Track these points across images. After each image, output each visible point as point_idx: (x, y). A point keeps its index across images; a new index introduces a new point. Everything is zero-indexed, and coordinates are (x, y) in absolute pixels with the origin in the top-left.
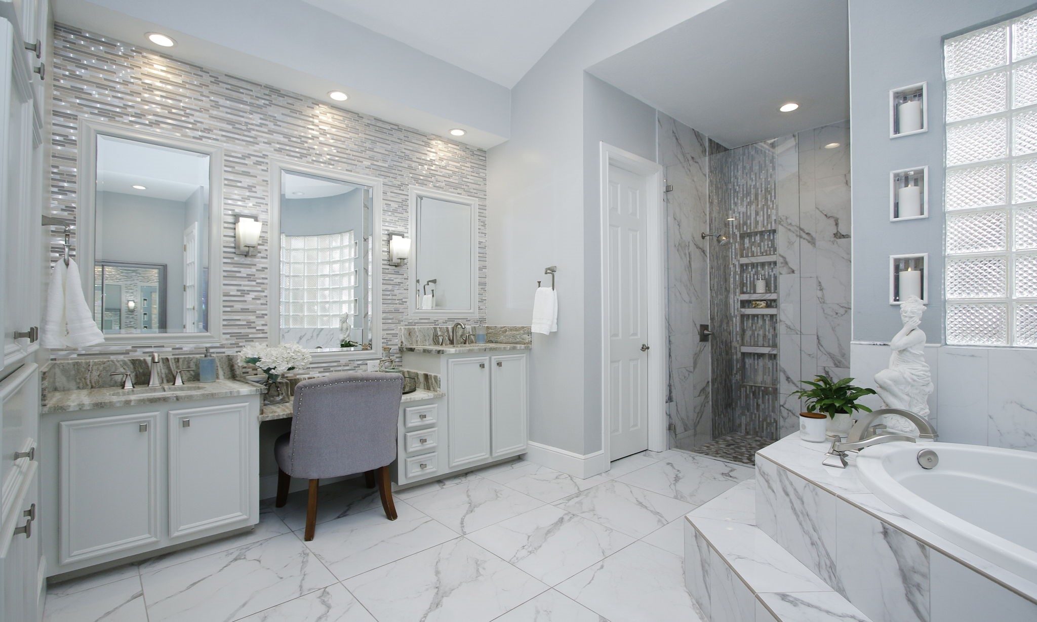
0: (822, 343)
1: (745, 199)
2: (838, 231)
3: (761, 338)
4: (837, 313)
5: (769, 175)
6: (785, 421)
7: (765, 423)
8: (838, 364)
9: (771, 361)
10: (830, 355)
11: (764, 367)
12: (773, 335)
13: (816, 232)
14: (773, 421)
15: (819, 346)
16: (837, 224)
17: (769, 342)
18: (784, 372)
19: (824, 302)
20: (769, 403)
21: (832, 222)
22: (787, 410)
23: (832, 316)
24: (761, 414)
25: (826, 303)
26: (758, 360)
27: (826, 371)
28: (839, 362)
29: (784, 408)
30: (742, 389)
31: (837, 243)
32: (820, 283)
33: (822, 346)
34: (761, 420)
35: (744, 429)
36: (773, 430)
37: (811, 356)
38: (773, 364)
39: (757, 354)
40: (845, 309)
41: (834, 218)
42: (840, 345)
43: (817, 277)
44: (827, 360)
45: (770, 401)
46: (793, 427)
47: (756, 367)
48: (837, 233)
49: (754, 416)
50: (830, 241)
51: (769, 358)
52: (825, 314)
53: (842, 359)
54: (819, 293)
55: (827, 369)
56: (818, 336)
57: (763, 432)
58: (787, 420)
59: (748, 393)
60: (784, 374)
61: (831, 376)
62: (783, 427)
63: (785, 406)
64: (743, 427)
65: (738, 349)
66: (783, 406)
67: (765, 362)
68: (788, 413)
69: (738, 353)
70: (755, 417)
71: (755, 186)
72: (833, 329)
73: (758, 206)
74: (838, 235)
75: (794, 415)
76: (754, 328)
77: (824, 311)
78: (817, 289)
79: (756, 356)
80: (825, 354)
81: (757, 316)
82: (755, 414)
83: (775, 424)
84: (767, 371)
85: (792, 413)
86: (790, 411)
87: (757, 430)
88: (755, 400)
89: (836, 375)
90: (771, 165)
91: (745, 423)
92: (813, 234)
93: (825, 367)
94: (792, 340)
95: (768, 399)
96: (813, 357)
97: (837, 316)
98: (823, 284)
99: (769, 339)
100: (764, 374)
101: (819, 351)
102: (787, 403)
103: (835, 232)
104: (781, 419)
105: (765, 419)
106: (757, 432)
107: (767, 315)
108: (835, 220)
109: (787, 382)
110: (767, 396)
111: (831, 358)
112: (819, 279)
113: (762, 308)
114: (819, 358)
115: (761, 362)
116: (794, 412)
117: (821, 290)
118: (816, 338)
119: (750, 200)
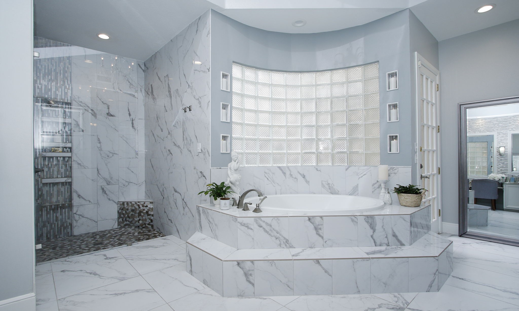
0: (100, 173)
1: (47, 76)
2: (109, 112)
3: (56, 173)
4: (108, 156)
5: (66, 67)
6: (77, 223)
7: (62, 228)
8: (109, 183)
9: (63, 187)
10: (104, 179)
11: (58, 191)
12: (65, 170)
13: (97, 110)
14: (68, 225)
15: (98, 174)
16: (108, 108)
17: (62, 174)
18: (76, 192)
19: (101, 150)
20: (65, 214)
21: (106, 106)
22: (79, 215)
23: (105, 158)
24: (59, 223)
25: (102, 151)
26: (53, 187)
27: (102, 188)
28: (109, 182)
29: (77, 214)
30: (43, 209)
31: (108, 118)
32: (99, 139)
33: (100, 174)
34: (59, 226)
35: (46, 236)
36: (69, 230)
37: (94, 181)
38: (65, 188)
39: (53, 183)
40: (112, 154)
41: (107, 104)
42: (110, 173)
43: (97, 136)
44: (103, 182)
45: (67, 214)
46: (83, 224)
47: (52, 192)
48: (108, 113)
49: (53, 225)
50: (105, 117)
51: (62, 185)
52: (102, 156)
53: (110, 180)
54: (99, 145)
55: (103, 187)
56: (97, 169)
57: (61, 234)
58: (78, 222)
59: (48, 210)
60: (77, 193)
61: (105, 190)
62: (76, 226)
63: (77, 213)
64: (45, 235)
65: (40, 181)
66: (75, 213)
67: (59, 188)
68: (79, 217)
69: (39, 184)
70: (55, 226)
71: (55, 70)
72: (106, 165)
73: (57, 84)
74: (109, 114)
75: (83, 217)
76: (50, 166)
77: (101, 155)
78: (97, 142)
79: (51, 185)
80: (102, 179)
81: (53, 157)
82: (55, 224)
83: (70, 226)
84: (60, 193)
85: (82, 216)
86: (80, 215)
87: (56, 234)
88: (55, 214)
89: (108, 189)
90: (68, 61)
91: (46, 232)
92: (95, 111)
93: (101, 186)
94: (82, 172)
95: (65, 211)
96: (95, 181)
97: (108, 158)
98: (101, 140)
99: (62, 173)
100: (58, 196)
101: (98, 177)
102: (78, 211)
103: (108, 112)
104: (74, 221)
105: (62, 225)
106: (56, 236)
107: (60, 157)
108: (107, 106)
109: (78, 198)
110: (64, 210)
111: (105, 180)
112: (99, 137)
113: (59, 152)
114: (98, 181)
115: (55, 188)
116: (83, 215)
117: (100, 143)
118: (97, 170)
119: (51, 78)
